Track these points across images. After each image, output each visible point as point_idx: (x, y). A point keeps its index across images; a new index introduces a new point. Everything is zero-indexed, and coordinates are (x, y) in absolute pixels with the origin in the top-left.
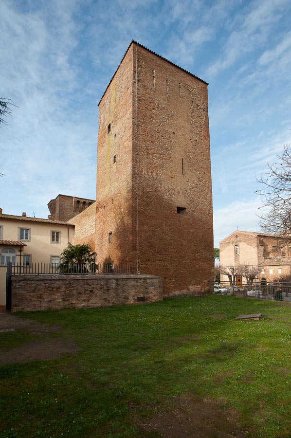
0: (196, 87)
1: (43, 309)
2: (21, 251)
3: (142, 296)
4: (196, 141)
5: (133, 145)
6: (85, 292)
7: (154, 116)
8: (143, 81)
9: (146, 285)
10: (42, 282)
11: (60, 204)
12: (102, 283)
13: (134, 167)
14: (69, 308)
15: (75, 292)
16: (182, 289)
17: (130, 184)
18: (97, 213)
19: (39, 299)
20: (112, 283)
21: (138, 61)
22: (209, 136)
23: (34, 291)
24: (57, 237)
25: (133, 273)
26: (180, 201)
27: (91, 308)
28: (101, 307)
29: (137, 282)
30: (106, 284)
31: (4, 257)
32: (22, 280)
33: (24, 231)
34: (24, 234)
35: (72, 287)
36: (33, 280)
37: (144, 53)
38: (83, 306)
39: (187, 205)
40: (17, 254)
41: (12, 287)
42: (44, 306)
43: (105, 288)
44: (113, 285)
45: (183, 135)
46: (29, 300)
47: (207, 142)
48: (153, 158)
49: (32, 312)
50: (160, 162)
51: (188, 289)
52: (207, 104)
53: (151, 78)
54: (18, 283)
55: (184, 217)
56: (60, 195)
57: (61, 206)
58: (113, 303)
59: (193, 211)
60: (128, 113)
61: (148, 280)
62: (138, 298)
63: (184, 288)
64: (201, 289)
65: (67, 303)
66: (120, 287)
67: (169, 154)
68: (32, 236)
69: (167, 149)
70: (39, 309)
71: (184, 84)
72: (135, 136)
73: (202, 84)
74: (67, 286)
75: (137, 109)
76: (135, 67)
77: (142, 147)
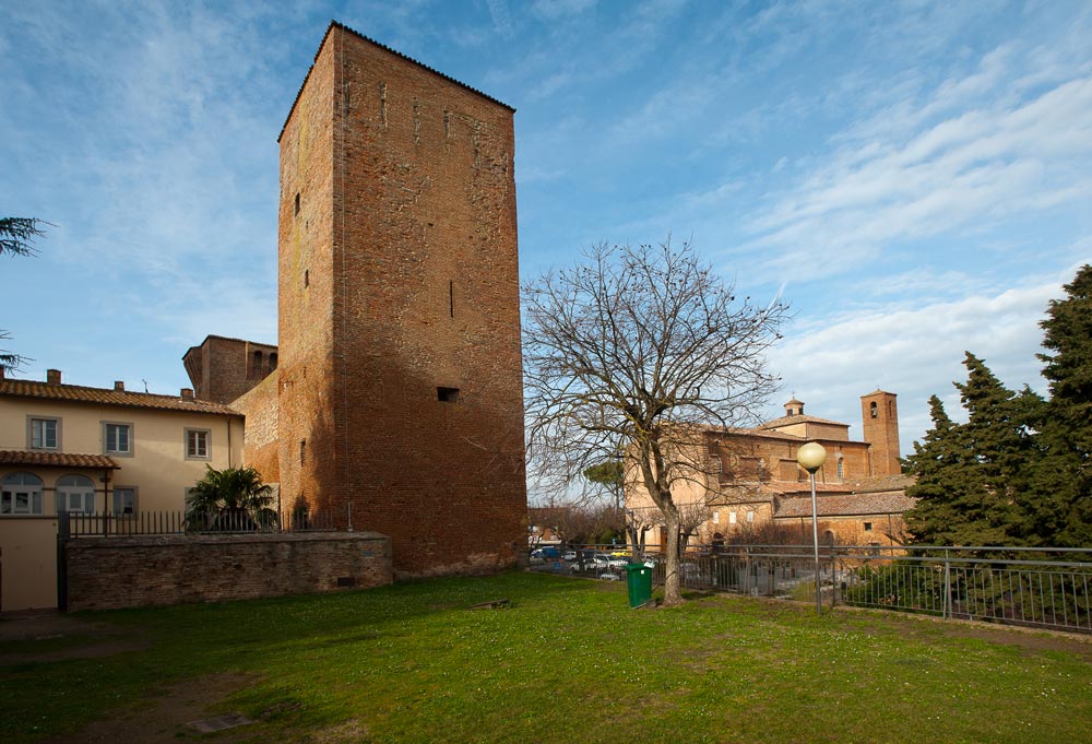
0: (484, 119)
1: (134, 604)
2: (106, 480)
3: (347, 575)
4: (485, 239)
5: (335, 255)
6: (224, 568)
7: (384, 188)
8: (358, 112)
9: (355, 553)
10: (131, 551)
11: (211, 360)
12: (260, 550)
13: (337, 304)
14: (191, 603)
15: (202, 569)
16: (452, 562)
17: (331, 342)
18: (280, 393)
19: (128, 585)
20: (283, 549)
21: (345, 66)
22: (515, 227)
23: (115, 569)
24: (202, 444)
25: (339, 529)
26: (445, 373)
27: (240, 601)
28: (261, 597)
29: (336, 548)
30: (270, 553)
31: (64, 494)
32: (90, 548)
33: (118, 430)
34: (117, 437)
35: (197, 559)
36: (113, 548)
37: (362, 48)
38: (221, 597)
39: (462, 382)
40: (99, 488)
41: (68, 563)
42: (138, 598)
43: (268, 560)
44: (285, 555)
45: (453, 228)
46: (104, 588)
47: (511, 241)
48: (383, 284)
49: (111, 611)
50: (398, 290)
51: (466, 562)
52: (512, 155)
53: (378, 103)
54: (82, 553)
55: (455, 407)
56: (211, 338)
57: (213, 364)
58: (286, 590)
59: (477, 395)
60: (327, 182)
61: (360, 544)
62: (339, 579)
63: (458, 560)
64: (498, 562)
65: (186, 591)
66: (299, 557)
67: (419, 271)
68: (136, 442)
69: (415, 261)
70: (126, 605)
71: (455, 113)
72: (339, 236)
73: (499, 112)
74: (187, 558)
75: (343, 176)
76: (337, 81)
77: (355, 259)
